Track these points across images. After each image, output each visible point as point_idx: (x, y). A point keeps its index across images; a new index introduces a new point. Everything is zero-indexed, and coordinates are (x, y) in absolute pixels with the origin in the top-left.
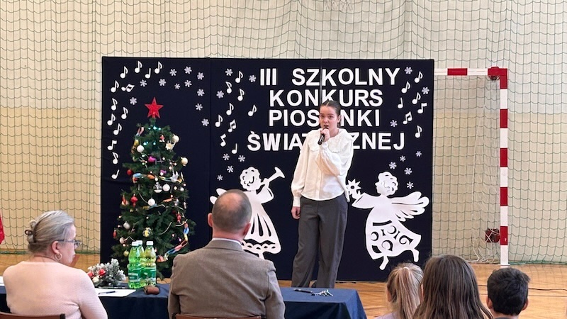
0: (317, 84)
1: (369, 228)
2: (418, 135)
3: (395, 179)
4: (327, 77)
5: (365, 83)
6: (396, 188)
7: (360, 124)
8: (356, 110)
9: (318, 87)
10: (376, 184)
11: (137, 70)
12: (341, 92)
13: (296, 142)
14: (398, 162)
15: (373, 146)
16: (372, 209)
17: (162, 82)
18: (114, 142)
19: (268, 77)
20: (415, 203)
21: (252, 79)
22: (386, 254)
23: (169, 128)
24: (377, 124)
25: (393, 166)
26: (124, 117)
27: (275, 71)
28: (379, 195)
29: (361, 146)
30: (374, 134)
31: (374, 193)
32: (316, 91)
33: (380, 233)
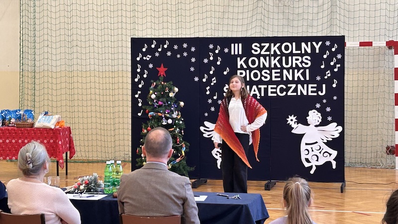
0: (268, 53)
1: (303, 147)
2: (334, 86)
3: (319, 114)
4: (274, 48)
5: (299, 52)
6: (320, 121)
7: (296, 79)
8: (293, 69)
9: (269, 55)
10: (307, 118)
11: (153, 46)
12: (284, 58)
13: (255, 91)
14: (321, 103)
15: (305, 93)
16: (304, 134)
17: (169, 54)
18: (139, 92)
19: (236, 49)
20: (333, 130)
21: (226, 50)
22: (314, 163)
23: (171, 83)
24: (308, 78)
25: (318, 106)
26: (145, 76)
27: (240, 45)
28: (309, 125)
29: (297, 93)
30: (305, 86)
31: (306, 123)
32: (268, 58)
33: (310, 150)
